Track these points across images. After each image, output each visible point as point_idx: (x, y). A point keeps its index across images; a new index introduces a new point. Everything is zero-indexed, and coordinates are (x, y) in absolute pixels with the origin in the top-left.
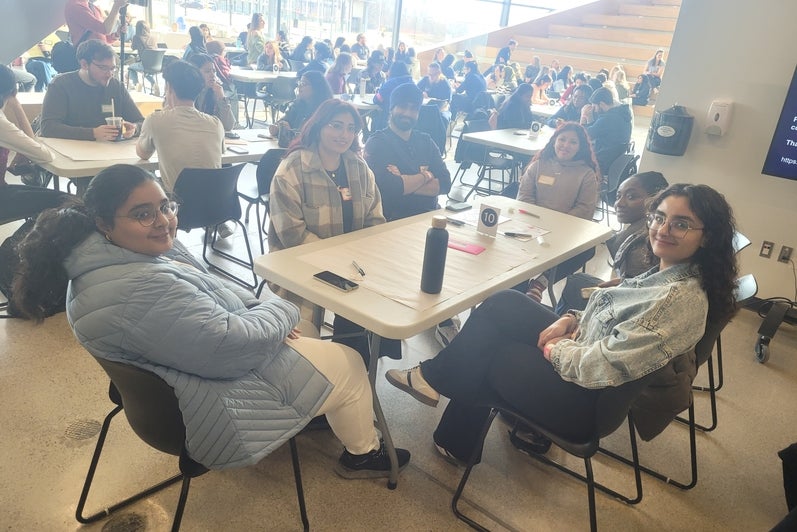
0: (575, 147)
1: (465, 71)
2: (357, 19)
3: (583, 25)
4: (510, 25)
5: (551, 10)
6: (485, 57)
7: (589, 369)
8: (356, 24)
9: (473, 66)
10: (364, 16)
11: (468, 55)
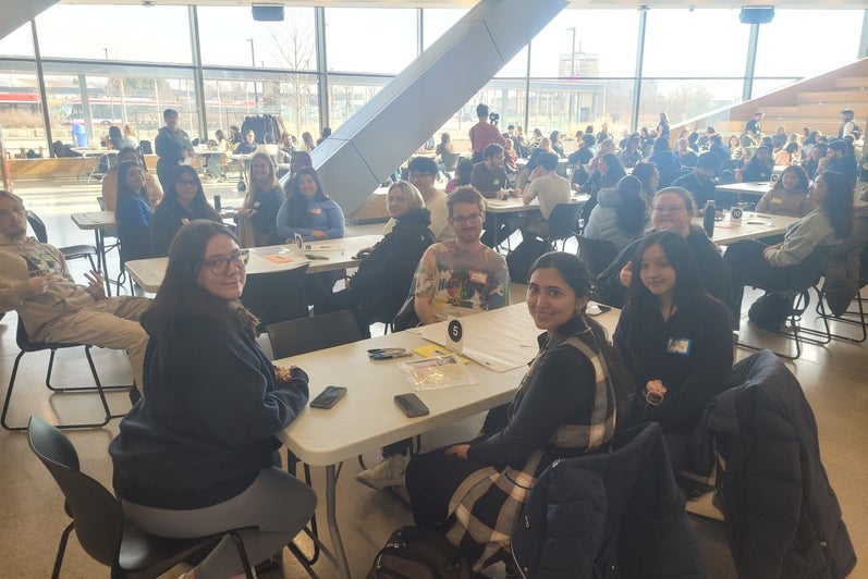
0: (796, 181)
1: (710, 144)
2: (586, 109)
3: (835, 90)
4: (753, 98)
5: (799, 79)
6: (729, 131)
7: (779, 258)
8: (586, 114)
9: (717, 139)
10: (593, 105)
11: (711, 130)
